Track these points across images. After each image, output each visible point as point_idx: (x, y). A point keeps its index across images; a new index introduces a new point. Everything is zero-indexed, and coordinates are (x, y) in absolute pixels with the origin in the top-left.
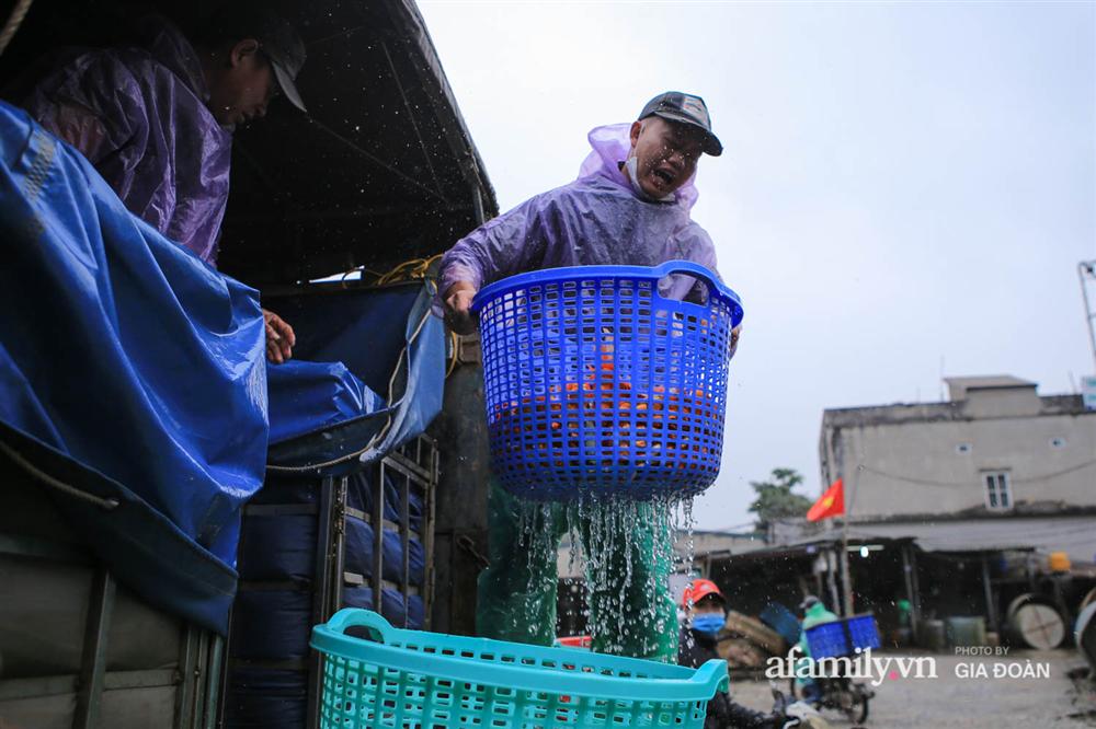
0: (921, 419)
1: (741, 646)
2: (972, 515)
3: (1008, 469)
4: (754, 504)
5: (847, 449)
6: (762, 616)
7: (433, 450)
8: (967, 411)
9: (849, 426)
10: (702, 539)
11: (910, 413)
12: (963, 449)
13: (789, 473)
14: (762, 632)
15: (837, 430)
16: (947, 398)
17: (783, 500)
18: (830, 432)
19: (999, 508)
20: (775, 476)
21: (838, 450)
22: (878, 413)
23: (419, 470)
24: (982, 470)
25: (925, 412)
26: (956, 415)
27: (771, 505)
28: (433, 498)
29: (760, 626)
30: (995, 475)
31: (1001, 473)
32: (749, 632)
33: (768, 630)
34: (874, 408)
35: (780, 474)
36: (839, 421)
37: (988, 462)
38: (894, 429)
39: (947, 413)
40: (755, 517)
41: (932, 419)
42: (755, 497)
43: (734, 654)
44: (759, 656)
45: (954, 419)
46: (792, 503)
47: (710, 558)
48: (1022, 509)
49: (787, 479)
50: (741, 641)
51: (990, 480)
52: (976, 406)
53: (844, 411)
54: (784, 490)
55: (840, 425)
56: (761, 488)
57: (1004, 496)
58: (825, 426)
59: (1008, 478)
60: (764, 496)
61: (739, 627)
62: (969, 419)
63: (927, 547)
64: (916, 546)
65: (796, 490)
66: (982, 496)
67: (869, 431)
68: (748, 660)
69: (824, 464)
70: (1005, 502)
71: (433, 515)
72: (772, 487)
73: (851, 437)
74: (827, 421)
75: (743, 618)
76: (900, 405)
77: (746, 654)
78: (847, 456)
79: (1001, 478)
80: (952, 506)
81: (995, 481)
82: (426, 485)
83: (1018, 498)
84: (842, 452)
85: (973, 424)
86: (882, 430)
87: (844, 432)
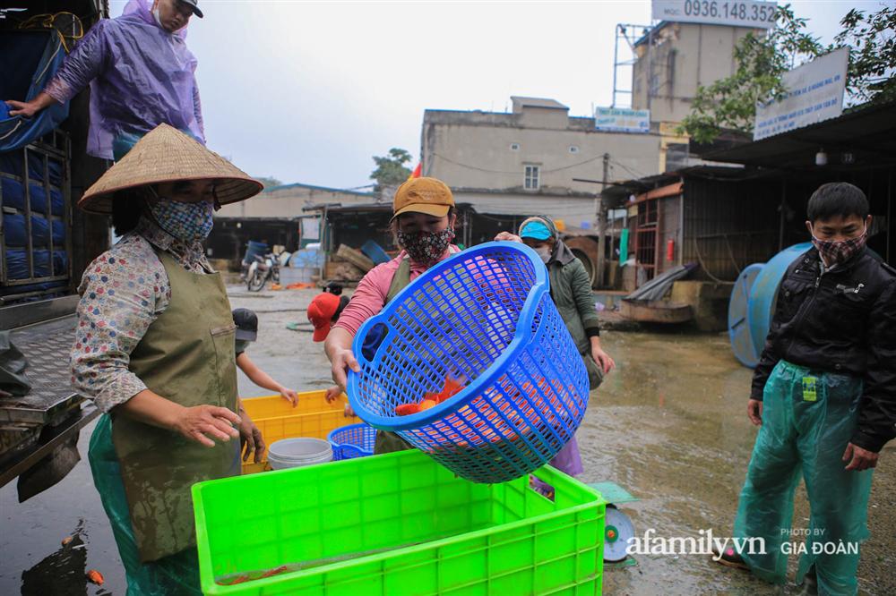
0: (489, 124)
1: (345, 267)
2: (513, 192)
3: (541, 164)
4: (375, 172)
5: (438, 139)
6: (363, 248)
7: (67, 139)
8: (521, 122)
9: (441, 124)
10: (334, 195)
11: (483, 118)
12: (515, 147)
13: (402, 152)
14: (361, 259)
15: (433, 125)
16: (510, 111)
17: (395, 172)
18: (427, 127)
19: (531, 189)
20: (391, 154)
21: (431, 140)
22: (462, 116)
23: (56, 151)
24: (525, 163)
25: (493, 119)
26: (514, 124)
27: (386, 174)
28: (68, 166)
29: (360, 255)
30: (532, 167)
31: (535, 166)
32: (352, 258)
33: (365, 257)
34: (459, 112)
35: (395, 152)
36: (435, 119)
37: (529, 158)
38: (471, 129)
39: (508, 122)
40: (375, 181)
41: (496, 125)
42: (376, 167)
43: (340, 272)
44: (357, 274)
45: (512, 127)
46: (401, 174)
47: (327, 208)
48: (545, 191)
49: (400, 157)
50: (346, 264)
51: (528, 169)
52: (528, 119)
53: (439, 112)
54: (397, 165)
55: (435, 121)
56: (379, 161)
57: (535, 181)
58: (425, 122)
59: (539, 170)
60: (382, 167)
61: (345, 255)
62: (521, 128)
63: (479, 211)
64: (473, 209)
65: (406, 165)
66: (520, 180)
67: (454, 128)
68: (349, 276)
69: (422, 148)
70: (535, 186)
71: (69, 176)
72: (389, 161)
73: (441, 131)
74: (427, 119)
75: (349, 249)
76: (479, 112)
77: (348, 272)
78: (437, 145)
79: (535, 169)
80: (502, 185)
81: (532, 171)
82: (63, 159)
83: (543, 184)
84: (434, 142)
85: (524, 131)
86: (463, 128)
87: (437, 128)
